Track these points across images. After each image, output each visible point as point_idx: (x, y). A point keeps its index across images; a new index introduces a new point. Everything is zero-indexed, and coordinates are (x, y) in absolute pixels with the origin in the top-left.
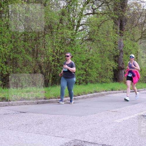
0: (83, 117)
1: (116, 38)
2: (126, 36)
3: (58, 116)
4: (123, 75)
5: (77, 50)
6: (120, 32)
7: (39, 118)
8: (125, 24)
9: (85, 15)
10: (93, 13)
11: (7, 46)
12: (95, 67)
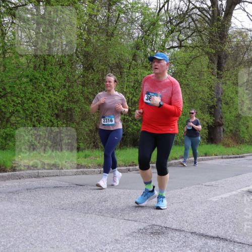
1: (212, 82)
2: (227, 78)
3: (128, 191)
4: (222, 133)
6: (218, 73)
7: (102, 194)
8: (225, 62)
9: (169, 49)
10: (180, 46)
11: (59, 93)
12: (182, 123)
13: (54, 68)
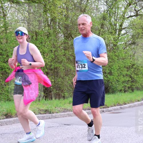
0: (131, 127)
5: (120, 55)
7: (84, 131)
9: (128, 18)
10: (137, 15)
11: (48, 56)
12: (141, 73)
13: (43, 39)
